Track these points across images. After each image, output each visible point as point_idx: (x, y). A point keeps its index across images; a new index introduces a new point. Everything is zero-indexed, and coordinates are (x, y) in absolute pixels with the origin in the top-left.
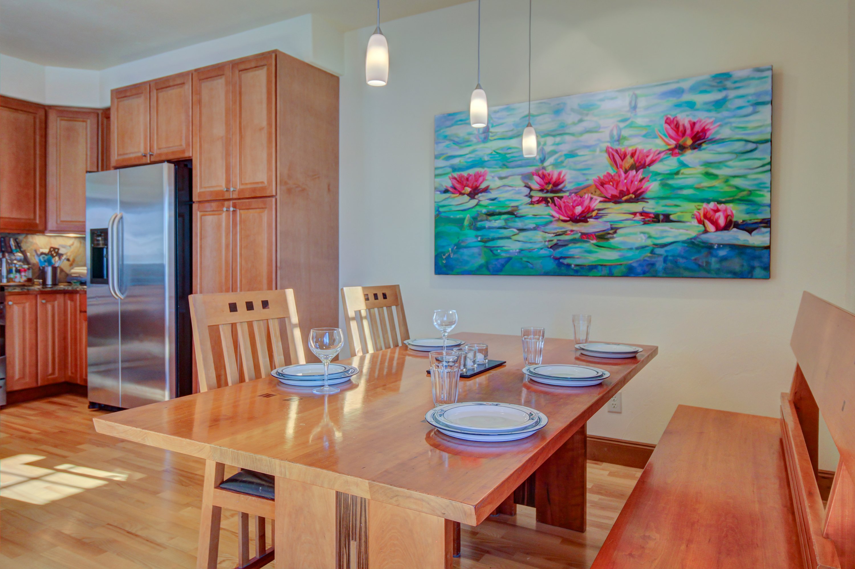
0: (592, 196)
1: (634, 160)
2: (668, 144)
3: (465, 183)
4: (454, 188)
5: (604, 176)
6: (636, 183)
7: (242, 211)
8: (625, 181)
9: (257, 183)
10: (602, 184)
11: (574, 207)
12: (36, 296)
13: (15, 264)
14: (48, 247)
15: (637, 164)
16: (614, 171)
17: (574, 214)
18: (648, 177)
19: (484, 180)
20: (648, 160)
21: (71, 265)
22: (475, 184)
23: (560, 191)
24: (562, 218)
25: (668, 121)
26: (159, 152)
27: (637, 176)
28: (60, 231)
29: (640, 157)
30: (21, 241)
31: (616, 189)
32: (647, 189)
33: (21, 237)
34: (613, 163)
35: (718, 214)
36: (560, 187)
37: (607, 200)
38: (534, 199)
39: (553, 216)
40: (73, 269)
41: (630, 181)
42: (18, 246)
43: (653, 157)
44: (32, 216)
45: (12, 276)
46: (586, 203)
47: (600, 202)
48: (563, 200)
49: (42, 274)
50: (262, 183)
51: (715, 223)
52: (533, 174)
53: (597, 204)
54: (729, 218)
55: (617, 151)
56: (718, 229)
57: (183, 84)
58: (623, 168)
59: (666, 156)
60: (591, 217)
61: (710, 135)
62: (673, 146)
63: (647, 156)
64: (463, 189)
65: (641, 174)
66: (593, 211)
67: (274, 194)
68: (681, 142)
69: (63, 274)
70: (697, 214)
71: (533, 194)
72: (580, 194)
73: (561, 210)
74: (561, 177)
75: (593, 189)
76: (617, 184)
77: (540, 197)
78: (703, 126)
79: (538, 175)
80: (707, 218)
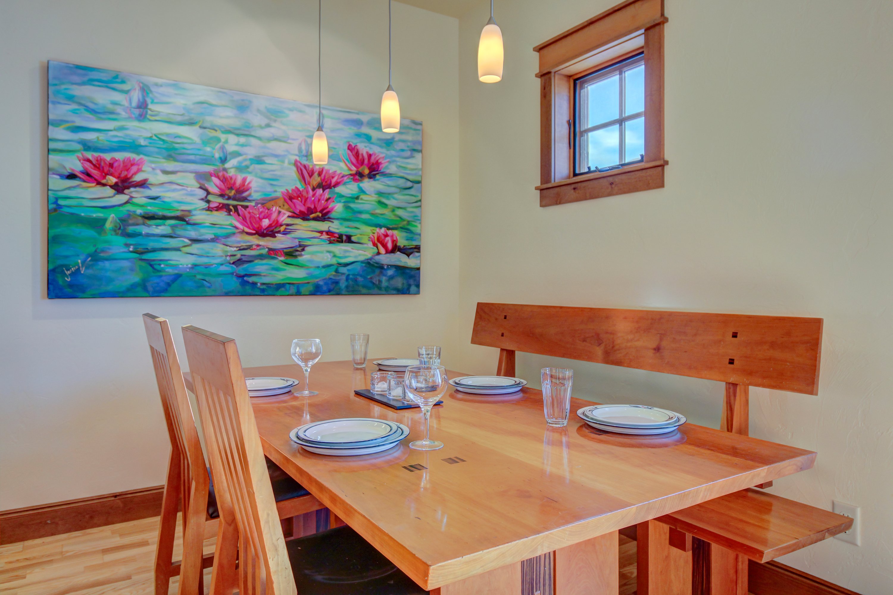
0: (280, 209)
1: (321, 179)
2: (351, 170)
3: (106, 169)
4: (87, 174)
5: (293, 190)
6: (323, 202)
8: (313, 199)
10: (290, 197)
11: (261, 219)
15: (324, 183)
16: (302, 186)
17: (260, 227)
18: (333, 198)
19: (139, 170)
20: (334, 181)
22: (124, 174)
23: (245, 199)
24: (247, 230)
25: (350, 148)
27: (324, 195)
29: (326, 177)
31: (304, 205)
32: (332, 209)
34: (301, 178)
35: (387, 239)
36: (245, 194)
37: (295, 215)
38: (213, 205)
39: (236, 227)
41: (317, 200)
43: (337, 179)
46: (274, 216)
47: (289, 217)
48: (248, 209)
51: (385, 246)
52: (211, 175)
53: (285, 219)
54: (395, 242)
55: (305, 167)
56: (388, 252)
58: (311, 185)
59: (348, 180)
60: (279, 232)
61: (384, 168)
62: (354, 172)
63: (333, 177)
64: (104, 178)
65: (327, 194)
66: (281, 225)
68: (360, 170)
70: (373, 237)
71: (210, 198)
72: (268, 205)
73: (246, 222)
74: (246, 184)
75: (281, 202)
76: (305, 200)
77: (220, 204)
78: (377, 159)
79: (218, 177)
80: (379, 241)
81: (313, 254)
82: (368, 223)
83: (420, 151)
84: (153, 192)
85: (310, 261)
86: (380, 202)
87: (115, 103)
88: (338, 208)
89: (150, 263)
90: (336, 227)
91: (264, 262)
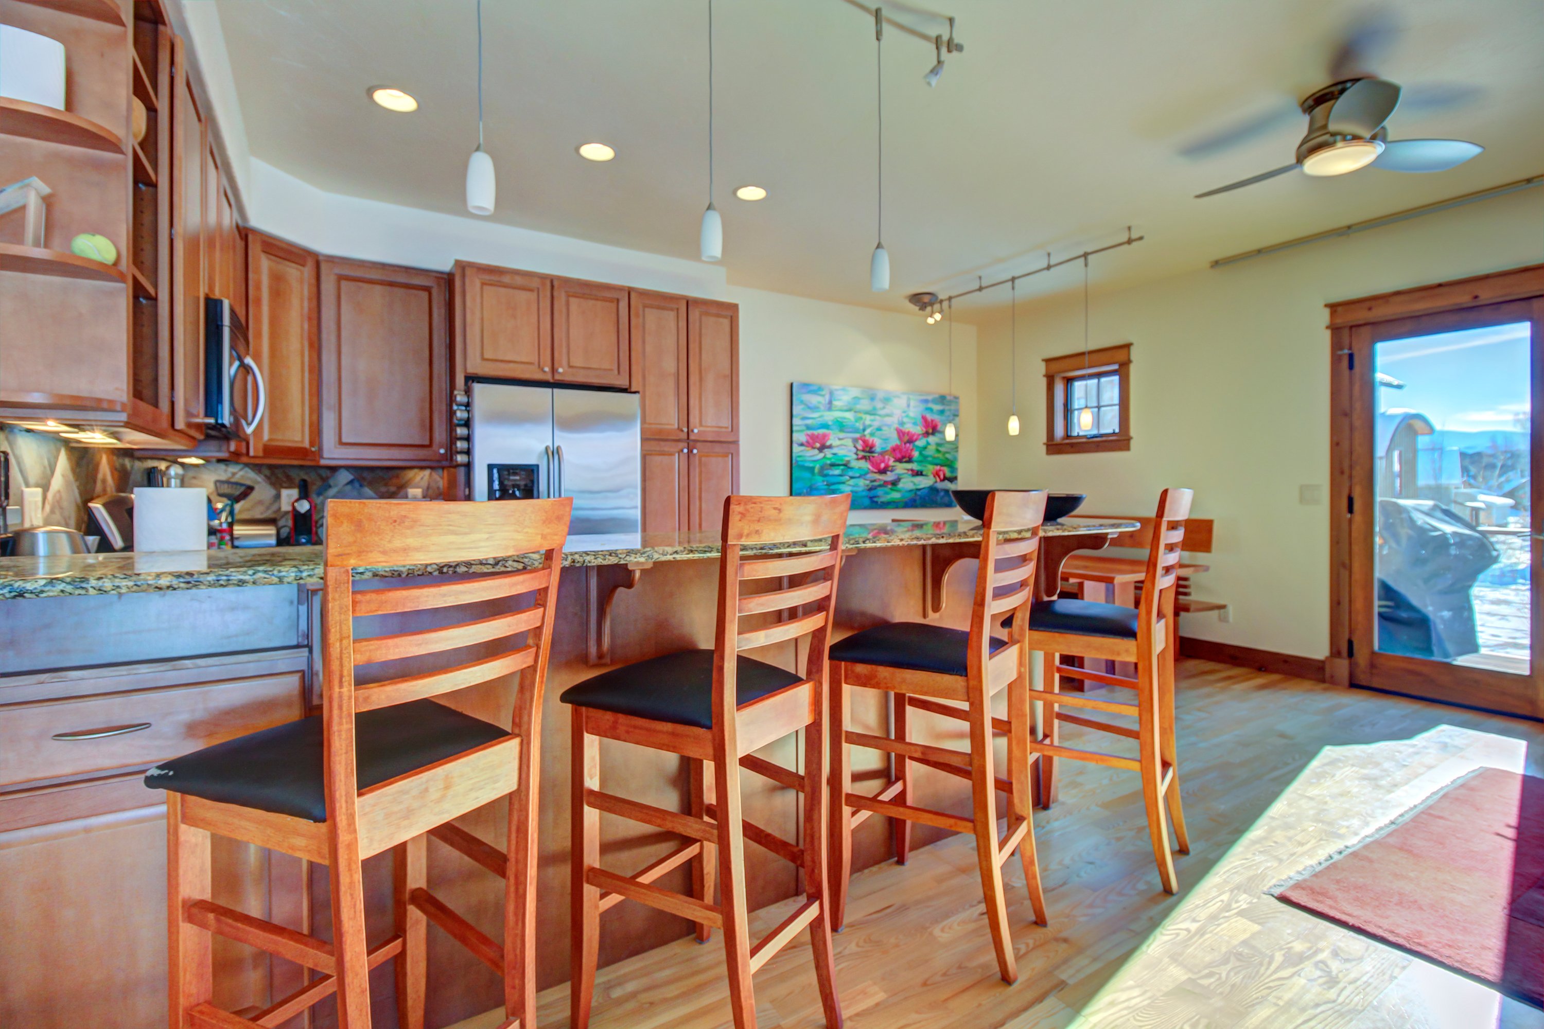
0: (889, 457)
1: (908, 438)
2: (922, 430)
3: (816, 440)
4: (808, 442)
5: (895, 445)
6: (909, 451)
8: (904, 450)
10: (894, 450)
11: (880, 463)
15: (910, 440)
16: (899, 443)
17: (880, 468)
18: (914, 449)
19: (828, 439)
20: (915, 438)
22: (823, 441)
23: (873, 452)
24: (874, 470)
25: (922, 417)
29: (911, 436)
31: (900, 454)
32: (914, 455)
34: (899, 438)
35: (940, 473)
36: (873, 450)
37: (896, 460)
38: (860, 457)
39: (869, 469)
41: (906, 450)
46: (886, 461)
47: (893, 461)
48: (874, 458)
51: (939, 476)
52: (859, 439)
53: (891, 463)
54: (945, 475)
55: (901, 431)
56: (940, 480)
58: (903, 442)
59: (921, 437)
60: (888, 471)
62: (924, 432)
63: (914, 436)
64: (815, 444)
65: (911, 447)
66: (889, 467)
68: (927, 430)
70: (933, 472)
71: (859, 452)
72: (884, 455)
73: (874, 466)
74: (874, 443)
75: (889, 453)
76: (901, 451)
77: (862, 455)
78: (936, 422)
79: (862, 440)
80: (937, 474)
81: (904, 483)
82: (931, 463)
83: (957, 416)
84: (834, 451)
85: (903, 488)
86: (937, 450)
87: (819, 403)
88: (916, 454)
90: (915, 466)
91: (882, 489)
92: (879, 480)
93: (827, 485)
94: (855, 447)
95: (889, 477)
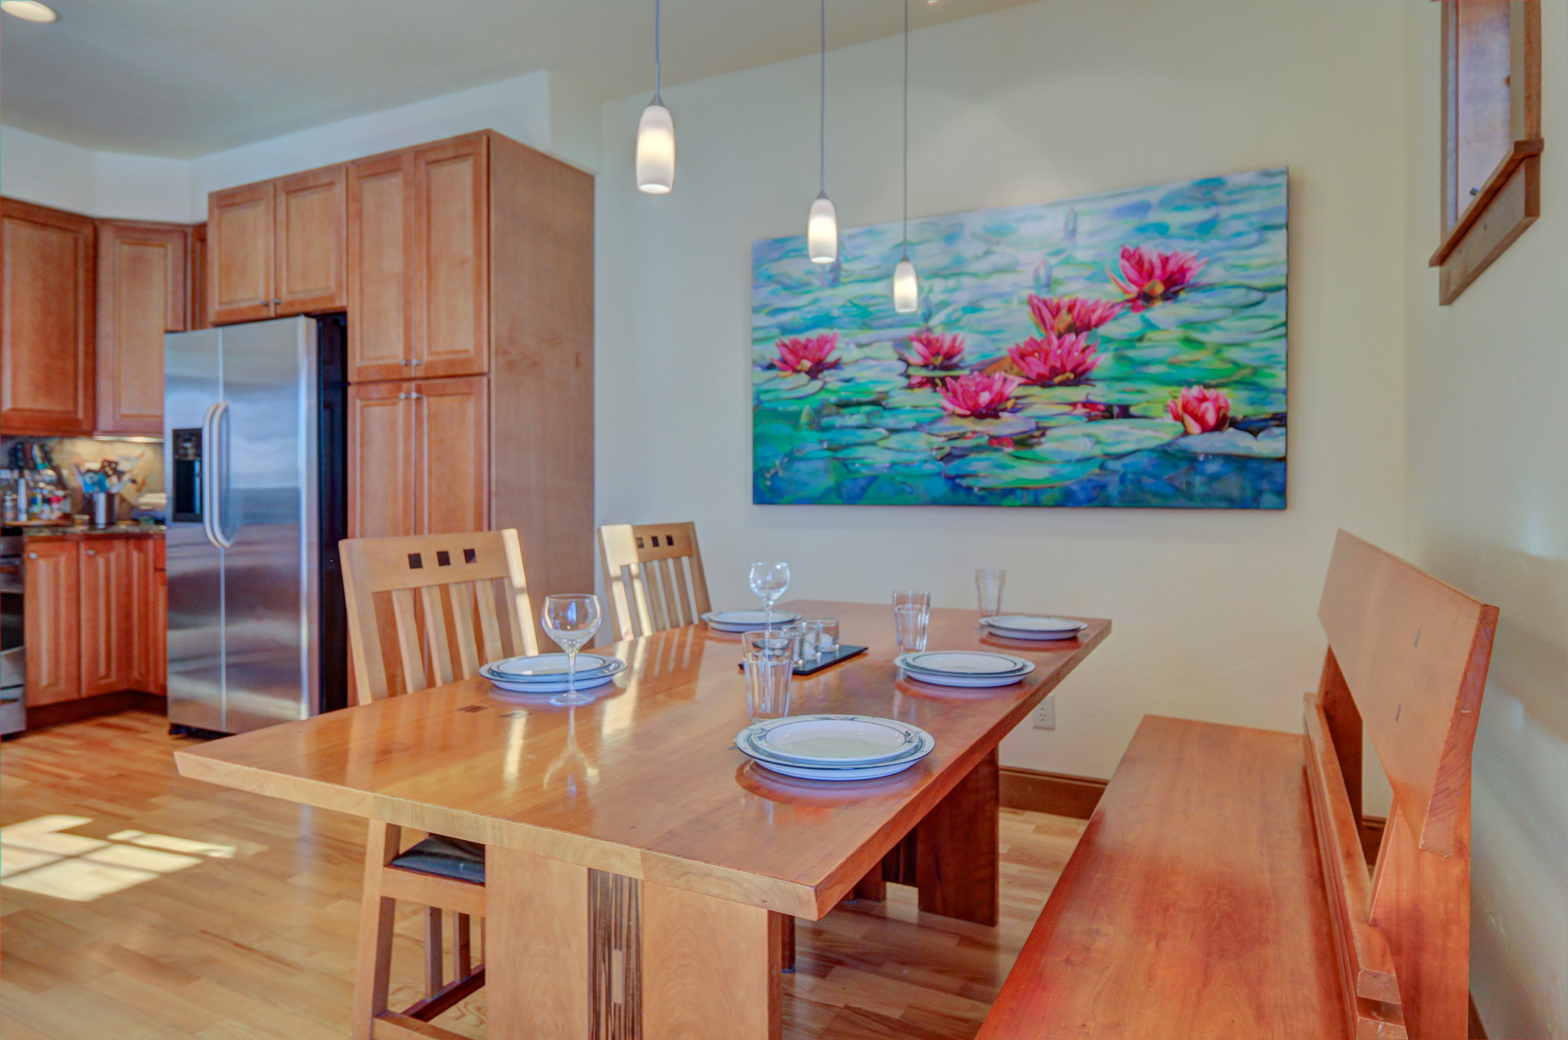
0: (1007, 375)
1: (1073, 318)
2: (1126, 292)
3: (801, 353)
4: (784, 361)
5: (1026, 343)
6: (1076, 354)
7: (431, 399)
8: (1059, 351)
9: (457, 352)
10: (1021, 355)
11: (977, 393)
12: (78, 543)
13: (42, 489)
14: (100, 460)
15: (1078, 324)
16: (1040, 334)
17: (977, 404)
18: (1095, 345)
19: (832, 348)
20: (1095, 317)
21: (139, 490)
22: (819, 354)
23: (956, 367)
24: (959, 411)
25: (1126, 255)
26: (290, 298)
27: (1078, 343)
28: (120, 431)
29: (1083, 312)
30: (52, 450)
31: (1045, 363)
32: (1093, 364)
33: (52, 443)
34: (1039, 322)
35: (1205, 405)
36: (955, 360)
37: (1030, 382)
38: (915, 381)
39: (944, 409)
40: (141, 496)
41: (1066, 352)
42: (47, 459)
43: (1102, 313)
44: (71, 408)
45: (36, 509)
46: (997, 386)
47: (1020, 385)
48: (960, 381)
49: (88, 506)
50: (466, 351)
51: (1200, 420)
52: (912, 339)
53: (1014, 389)
54: (1222, 411)
55: (1045, 303)
56: (1206, 428)
57: (331, 184)
58: (1056, 331)
60: (1005, 410)
61: (1191, 278)
62: (1133, 295)
63: (1093, 311)
64: (799, 363)
65: (1083, 340)
66: (1008, 399)
67: (485, 369)
68: (1146, 288)
69: (125, 505)
70: (1173, 405)
71: (911, 371)
72: (987, 372)
73: (957, 399)
74: (957, 344)
75: (1008, 363)
76: (1046, 356)
77: (923, 378)
78: (1181, 263)
79: (920, 341)
80: (1188, 411)
81: (1059, 439)
82: (1161, 381)
84: (847, 373)
85: (1056, 452)
86: (1188, 341)
89: (844, 462)
90: (1099, 393)
91: (984, 455)
92: (981, 434)
93: (829, 449)
94: (902, 359)
95: (1007, 425)
